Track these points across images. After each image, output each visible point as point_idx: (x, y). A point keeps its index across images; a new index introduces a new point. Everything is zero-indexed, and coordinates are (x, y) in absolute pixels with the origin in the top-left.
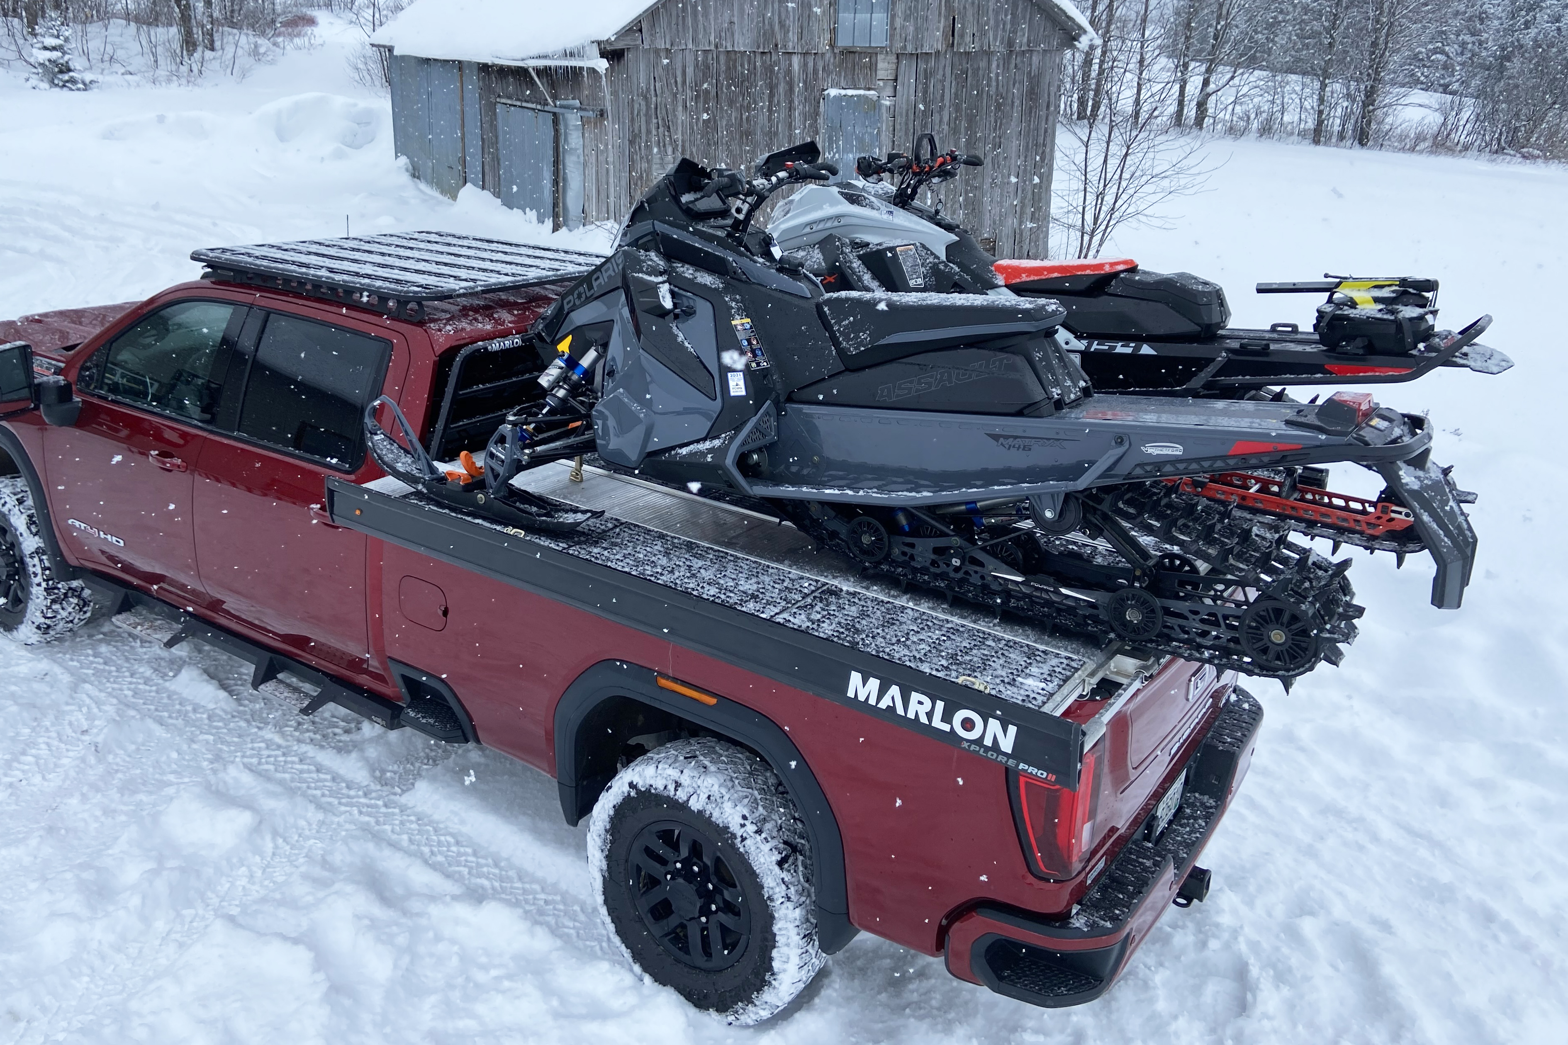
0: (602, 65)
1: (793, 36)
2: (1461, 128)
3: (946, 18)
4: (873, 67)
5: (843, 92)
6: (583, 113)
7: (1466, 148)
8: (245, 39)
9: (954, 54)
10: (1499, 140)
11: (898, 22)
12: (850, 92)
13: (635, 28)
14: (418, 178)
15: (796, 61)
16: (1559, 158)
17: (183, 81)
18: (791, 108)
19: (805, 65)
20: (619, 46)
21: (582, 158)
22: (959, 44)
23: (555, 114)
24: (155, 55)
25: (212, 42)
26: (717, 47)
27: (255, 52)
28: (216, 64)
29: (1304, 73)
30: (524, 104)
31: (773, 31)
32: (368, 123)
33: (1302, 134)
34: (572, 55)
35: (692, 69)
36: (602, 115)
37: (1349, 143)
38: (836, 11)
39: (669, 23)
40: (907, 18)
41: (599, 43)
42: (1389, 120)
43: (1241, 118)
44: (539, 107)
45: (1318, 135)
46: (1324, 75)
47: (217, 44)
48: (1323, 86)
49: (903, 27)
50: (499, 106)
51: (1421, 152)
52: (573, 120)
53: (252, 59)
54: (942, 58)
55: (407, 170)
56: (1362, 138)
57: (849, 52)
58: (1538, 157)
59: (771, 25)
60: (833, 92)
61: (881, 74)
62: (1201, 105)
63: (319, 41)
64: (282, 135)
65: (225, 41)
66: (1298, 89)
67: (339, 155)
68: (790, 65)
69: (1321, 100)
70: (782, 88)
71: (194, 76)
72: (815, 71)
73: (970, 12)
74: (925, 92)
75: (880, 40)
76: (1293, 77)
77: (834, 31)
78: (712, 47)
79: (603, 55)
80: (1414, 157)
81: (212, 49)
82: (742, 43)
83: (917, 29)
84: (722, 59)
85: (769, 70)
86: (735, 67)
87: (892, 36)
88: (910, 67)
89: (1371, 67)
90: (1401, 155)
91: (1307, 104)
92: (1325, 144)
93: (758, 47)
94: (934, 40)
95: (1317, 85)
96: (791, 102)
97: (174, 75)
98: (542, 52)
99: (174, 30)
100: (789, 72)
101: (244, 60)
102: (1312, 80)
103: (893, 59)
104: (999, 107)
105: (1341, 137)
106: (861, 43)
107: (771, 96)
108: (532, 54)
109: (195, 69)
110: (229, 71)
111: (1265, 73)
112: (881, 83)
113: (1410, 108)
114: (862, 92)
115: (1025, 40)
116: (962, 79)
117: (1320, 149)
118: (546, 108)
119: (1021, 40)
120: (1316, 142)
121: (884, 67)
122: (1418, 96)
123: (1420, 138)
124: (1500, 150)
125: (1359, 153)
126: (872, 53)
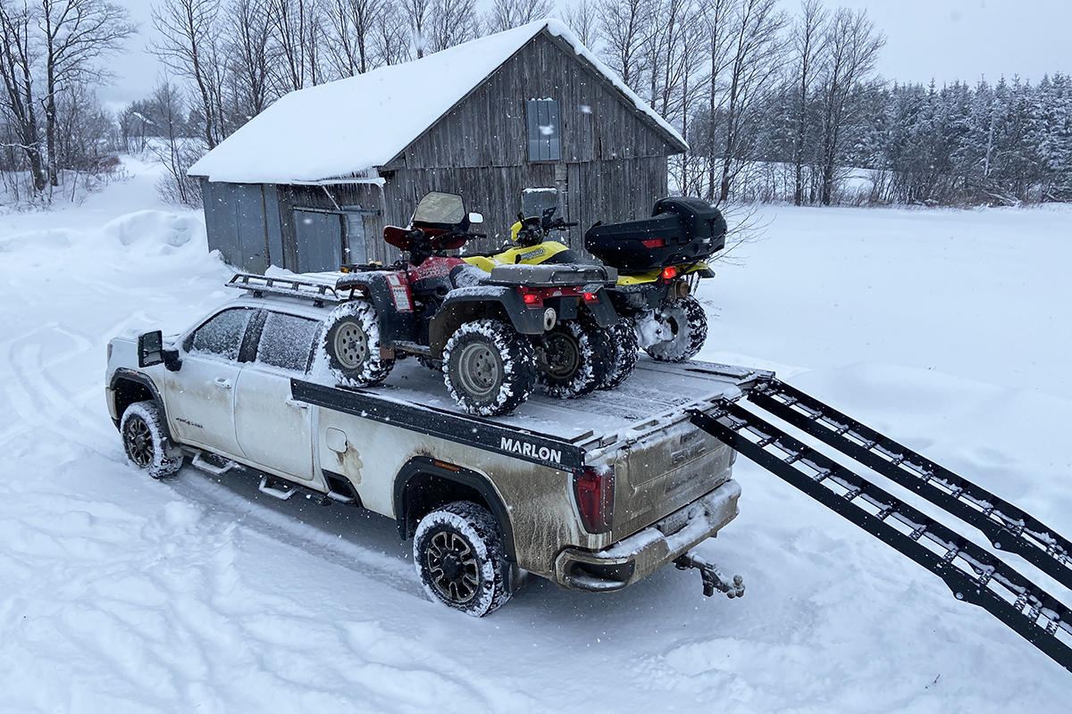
0: (381, 182)
1: (501, 156)
2: (885, 190)
3: (596, 140)
4: (553, 174)
5: (535, 190)
6: (365, 214)
7: (891, 202)
8: (80, 177)
9: (602, 162)
10: (910, 195)
11: (567, 144)
12: (539, 190)
13: (401, 157)
14: (230, 264)
15: (504, 171)
16: (948, 204)
17: (40, 208)
18: (504, 202)
19: (510, 174)
20: (393, 168)
21: (364, 243)
22: (605, 155)
23: (341, 215)
24: (16, 191)
25: (56, 181)
26: (454, 166)
27: (87, 185)
28: (60, 195)
29: (785, 161)
30: (316, 210)
31: (488, 153)
32: (185, 229)
33: (788, 199)
34: (358, 176)
35: (438, 180)
36: (379, 214)
37: (818, 203)
38: (527, 140)
39: (423, 152)
40: (571, 141)
41: (378, 167)
42: (842, 187)
43: (749, 192)
44: (328, 211)
45: (798, 199)
46: (799, 162)
47: (59, 181)
48: (799, 169)
49: (569, 147)
50: (296, 213)
51: (864, 206)
52: (354, 219)
53: (85, 190)
54: (594, 165)
55: (221, 259)
56: (826, 200)
57: (535, 164)
58: (936, 204)
59: (487, 149)
60: (529, 190)
61: (558, 177)
62: (725, 186)
63: (131, 174)
64: (125, 241)
65: (65, 179)
66: (782, 171)
67: (166, 252)
68: (501, 173)
69: (799, 177)
70: (496, 189)
71: (47, 204)
72: (517, 178)
73: (610, 135)
74: (586, 188)
75: (555, 156)
76: (780, 164)
77: (527, 151)
78: (451, 166)
79: (382, 174)
80: (860, 209)
81: (56, 185)
82: (469, 161)
83: (577, 147)
84: (458, 173)
85: (487, 179)
86: (466, 179)
87: (563, 153)
88: (575, 171)
89: (827, 155)
90: (852, 209)
91: (788, 181)
92: (804, 205)
93: (480, 164)
94: (589, 155)
95: (794, 168)
96: (503, 198)
97: (31, 205)
98: (332, 175)
99: (28, 173)
100: (500, 178)
101: (80, 191)
102: (790, 166)
103: (564, 167)
104: (632, 193)
105: (812, 200)
106: (544, 158)
107: (490, 195)
108: (325, 177)
109: (46, 199)
110: (71, 198)
111: (762, 163)
112: (558, 183)
113: (853, 179)
114: (547, 189)
115: (645, 151)
116: (607, 176)
117: (802, 208)
118: (334, 212)
119: (643, 150)
120: (798, 204)
121: (559, 173)
122: (858, 171)
123: (861, 197)
124: (911, 202)
125: (825, 209)
126: (551, 165)
